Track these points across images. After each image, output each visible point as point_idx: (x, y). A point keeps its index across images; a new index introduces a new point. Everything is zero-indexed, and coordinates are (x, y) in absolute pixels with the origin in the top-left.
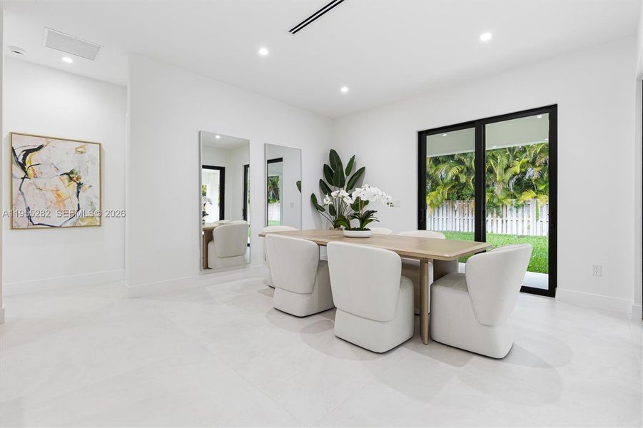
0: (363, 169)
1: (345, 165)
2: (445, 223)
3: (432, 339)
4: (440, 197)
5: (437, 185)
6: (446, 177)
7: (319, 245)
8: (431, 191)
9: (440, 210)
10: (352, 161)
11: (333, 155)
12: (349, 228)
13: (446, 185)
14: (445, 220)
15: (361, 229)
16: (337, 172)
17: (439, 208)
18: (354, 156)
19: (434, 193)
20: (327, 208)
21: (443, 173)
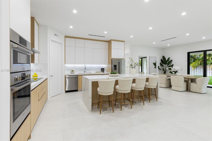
0: (172, 61)
1: (167, 59)
2: (199, 73)
3: (190, 91)
4: (197, 64)
5: (196, 60)
6: (200, 57)
7: (167, 76)
8: (193, 62)
9: (197, 68)
10: (169, 58)
11: (164, 57)
12: (172, 74)
13: (199, 60)
14: (199, 72)
15: (175, 74)
16: (165, 61)
17: (196, 68)
18: (169, 57)
19: (194, 63)
20: (162, 69)
21: (198, 56)
